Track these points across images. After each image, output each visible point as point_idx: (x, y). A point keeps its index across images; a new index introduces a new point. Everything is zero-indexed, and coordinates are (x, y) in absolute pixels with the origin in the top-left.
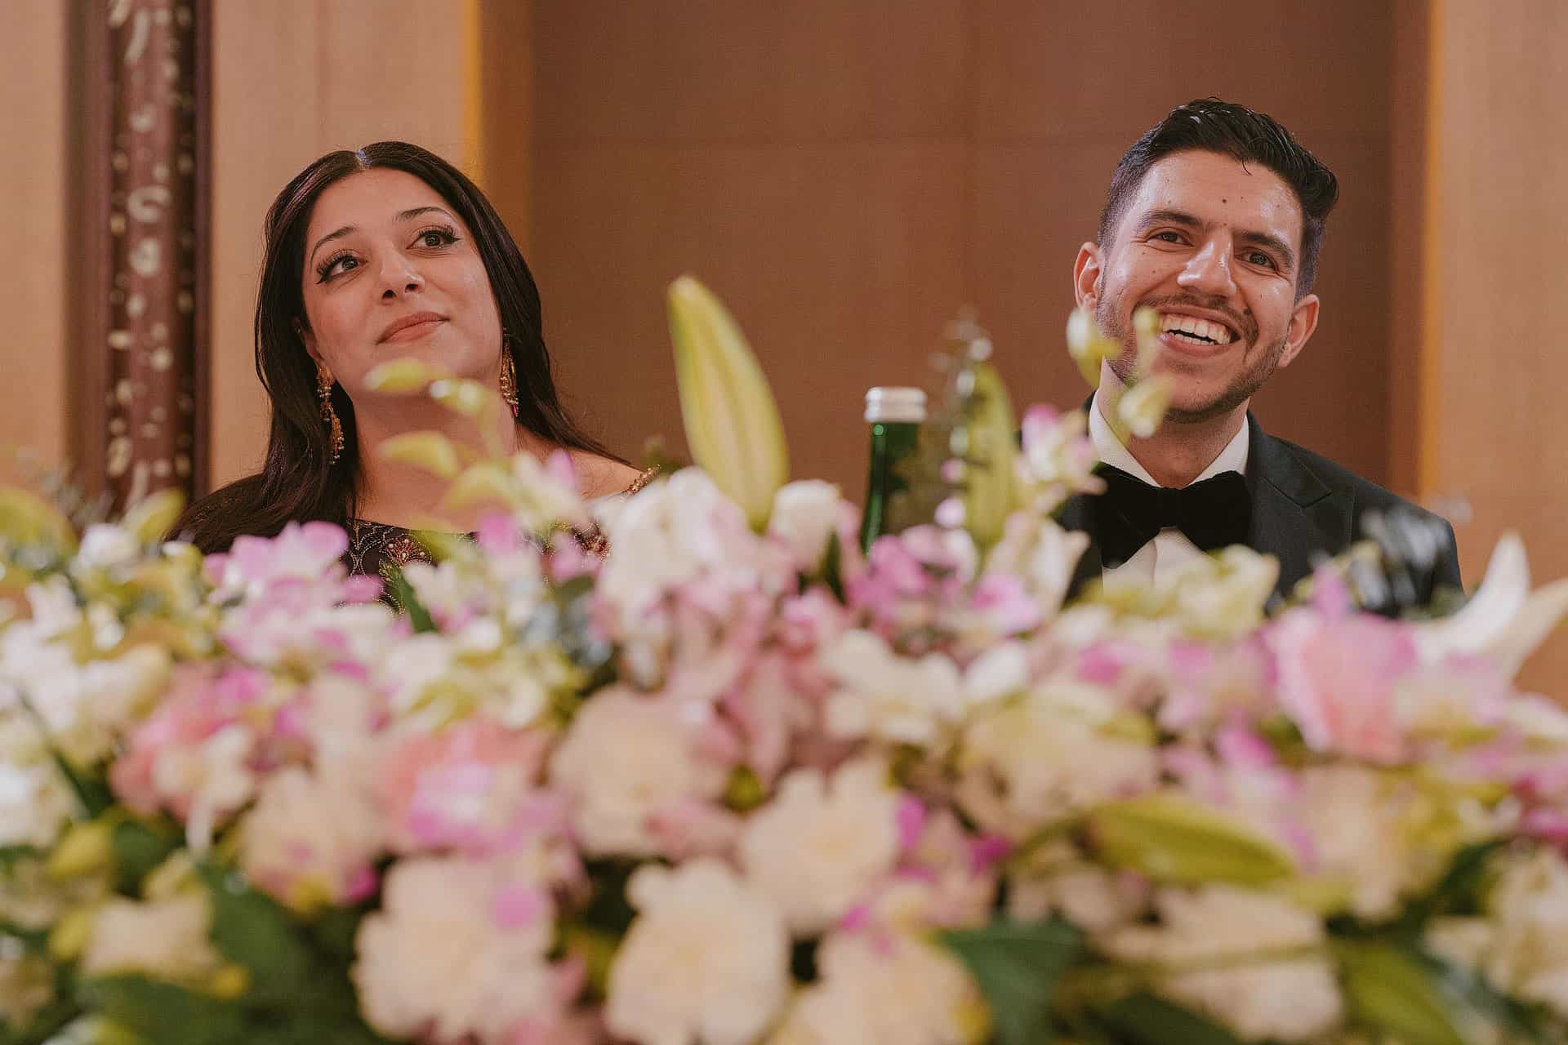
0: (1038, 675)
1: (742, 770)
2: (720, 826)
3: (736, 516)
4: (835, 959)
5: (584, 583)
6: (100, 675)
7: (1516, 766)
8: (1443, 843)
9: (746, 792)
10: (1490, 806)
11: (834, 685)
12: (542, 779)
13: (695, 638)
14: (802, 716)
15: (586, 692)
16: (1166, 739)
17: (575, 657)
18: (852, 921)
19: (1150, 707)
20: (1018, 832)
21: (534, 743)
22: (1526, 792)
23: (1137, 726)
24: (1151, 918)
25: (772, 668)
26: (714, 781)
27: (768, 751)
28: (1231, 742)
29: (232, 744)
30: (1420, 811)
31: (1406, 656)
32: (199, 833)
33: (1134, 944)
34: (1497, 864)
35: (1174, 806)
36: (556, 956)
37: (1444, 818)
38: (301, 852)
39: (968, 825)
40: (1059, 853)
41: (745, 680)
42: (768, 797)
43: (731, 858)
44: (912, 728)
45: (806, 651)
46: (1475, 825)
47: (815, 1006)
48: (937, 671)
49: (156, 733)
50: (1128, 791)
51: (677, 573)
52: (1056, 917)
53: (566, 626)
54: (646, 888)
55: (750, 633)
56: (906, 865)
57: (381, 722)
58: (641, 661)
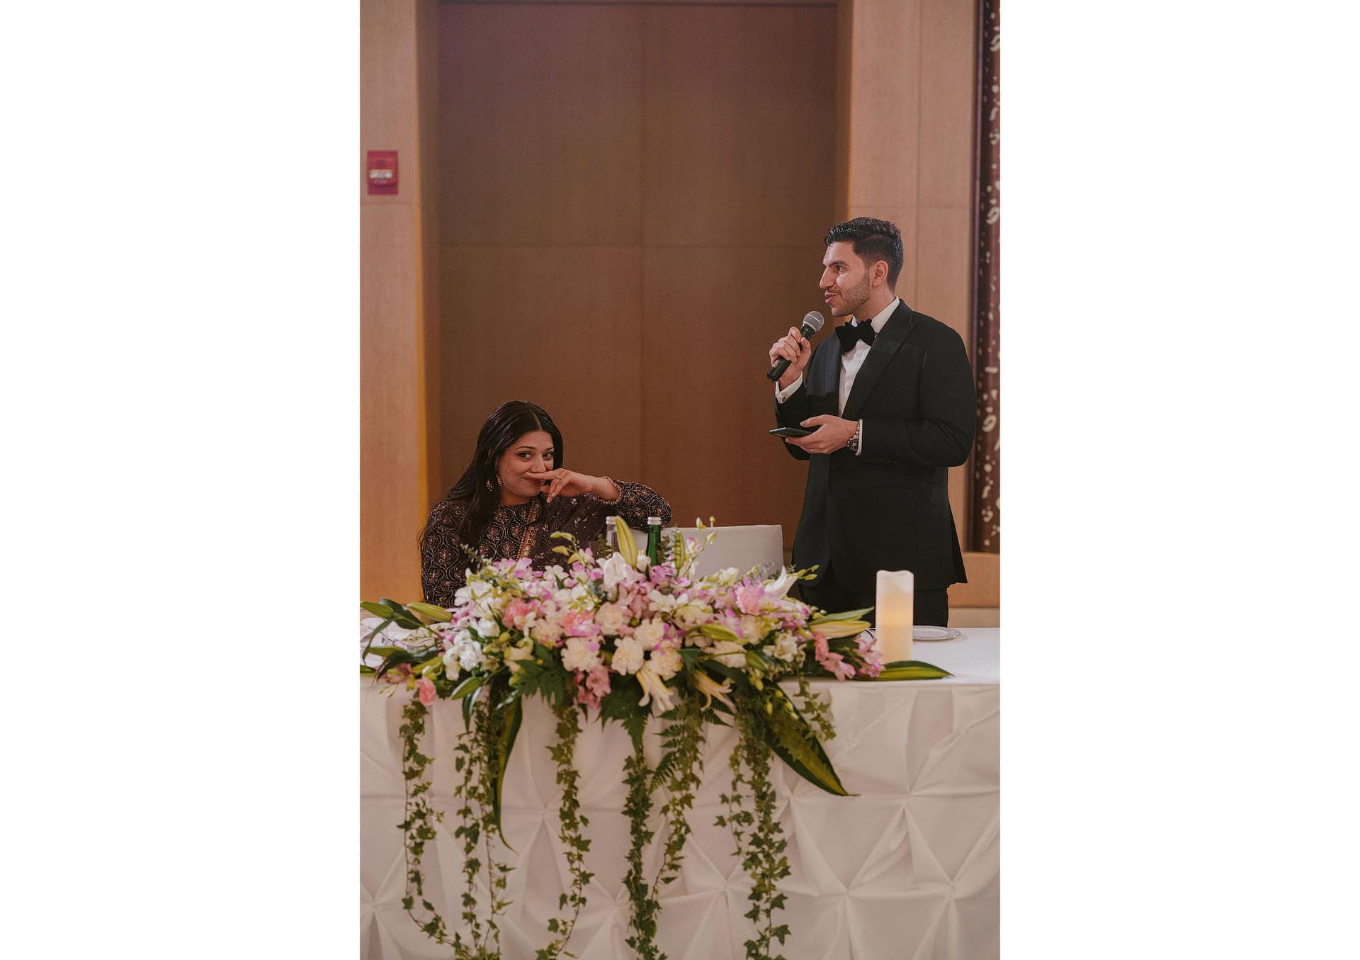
0: (690, 600)
1: (633, 618)
2: (631, 630)
3: (630, 568)
4: (653, 655)
5: (599, 581)
6: (497, 599)
7: (782, 615)
8: (768, 630)
9: (634, 623)
10: (776, 623)
11: (651, 601)
12: (594, 621)
13: (623, 591)
14: (644, 607)
15: (601, 604)
16: (716, 611)
17: (599, 596)
18: (657, 648)
19: (712, 604)
20: (687, 629)
21: (593, 613)
22: (783, 619)
23: (710, 607)
24: (713, 646)
25: (639, 596)
26: (627, 621)
27: (638, 615)
28: (727, 611)
29: (532, 615)
30: (763, 624)
31: (762, 592)
32: (526, 633)
33: (709, 650)
34: (777, 633)
35: (715, 626)
36: (599, 656)
37: (767, 625)
38: (547, 637)
39: (677, 628)
40: (695, 633)
41: (633, 601)
42: (640, 623)
43: (632, 636)
44: (667, 610)
45: (645, 594)
46: (774, 626)
47: (649, 664)
48: (671, 597)
49: (512, 611)
50: (708, 622)
51: (619, 579)
52: (694, 646)
53: (597, 589)
54: (617, 642)
55: (636, 592)
56: (666, 637)
57: (558, 609)
58: (610, 596)
